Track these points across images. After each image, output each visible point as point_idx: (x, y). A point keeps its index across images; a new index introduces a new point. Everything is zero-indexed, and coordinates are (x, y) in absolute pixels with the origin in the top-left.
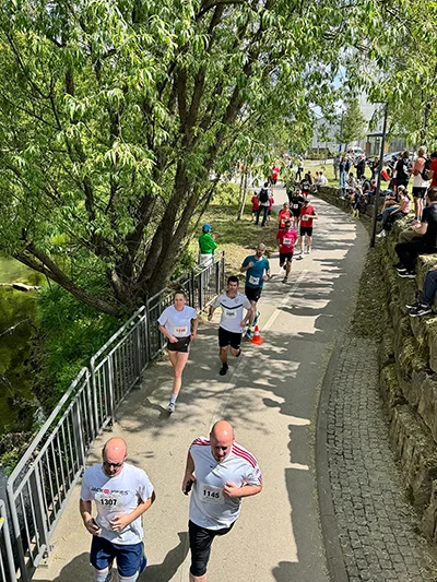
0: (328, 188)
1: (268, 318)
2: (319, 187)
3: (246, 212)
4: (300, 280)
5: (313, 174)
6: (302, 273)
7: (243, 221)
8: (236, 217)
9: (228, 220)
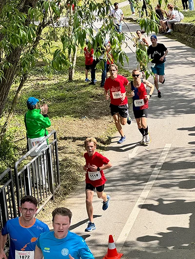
0: (185, 25)
1: (123, 222)
2: (172, 24)
3: (79, 68)
4: (163, 159)
6: (165, 151)
7: (77, 81)
8: (67, 77)
9: (56, 81)
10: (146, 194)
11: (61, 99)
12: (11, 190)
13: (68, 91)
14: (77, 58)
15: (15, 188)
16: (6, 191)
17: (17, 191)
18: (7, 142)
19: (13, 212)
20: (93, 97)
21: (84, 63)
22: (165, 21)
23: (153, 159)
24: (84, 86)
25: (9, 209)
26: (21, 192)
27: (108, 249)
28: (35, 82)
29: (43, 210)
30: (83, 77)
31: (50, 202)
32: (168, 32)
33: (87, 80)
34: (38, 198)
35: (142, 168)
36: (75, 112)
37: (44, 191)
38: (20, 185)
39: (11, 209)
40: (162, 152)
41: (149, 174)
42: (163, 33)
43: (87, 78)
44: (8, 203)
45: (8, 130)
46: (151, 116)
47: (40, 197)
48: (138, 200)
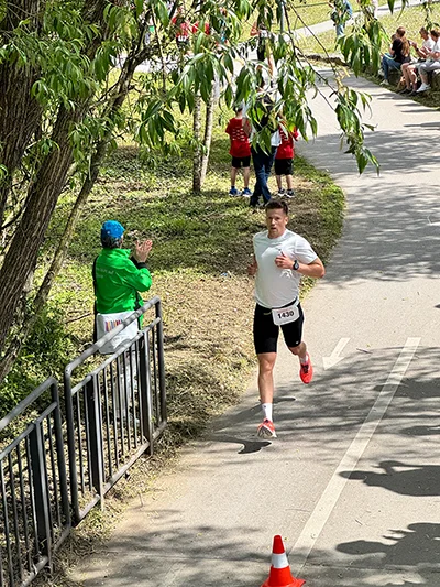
1: (305, 511)
3: (216, 165)
4: (400, 373)
5: (412, 36)
6: (404, 354)
7: (210, 194)
8: (188, 183)
9: (165, 193)
10: (361, 448)
11: (174, 233)
12: (56, 431)
13: (189, 215)
14: (212, 143)
15: (65, 425)
16: (45, 432)
17: (69, 433)
18: (50, 323)
19: (58, 478)
20: (247, 229)
21: (228, 154)
22: (413, 66)
23: (378, 371)
24: (228, 205)
25: (50, 472)
26: (78, 435)
27: (272, 568)
28: (116, 194)
29: (127, 476)
30: (225, 186)
31: (144, 460)
32: (421, 89)
33: (233, 191)
34: (116, 449)
35: (351, 392)
36: (204, 261)
37: (131, 434)
38: (77, 419)
39: (54, 473)
40: (398, 355)
41: (368, 404)
42: (408, 92)
43: (233, 187)
44: (48, 457)
45: (53, 298)
46: (377, 275)
47: (119, 448)
48: (342, 462)
